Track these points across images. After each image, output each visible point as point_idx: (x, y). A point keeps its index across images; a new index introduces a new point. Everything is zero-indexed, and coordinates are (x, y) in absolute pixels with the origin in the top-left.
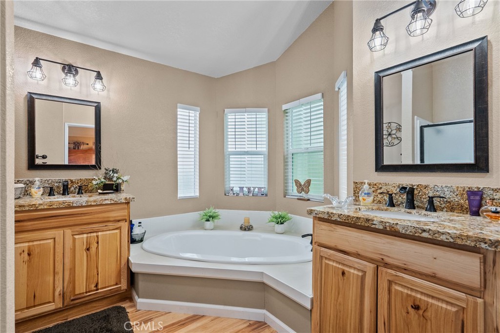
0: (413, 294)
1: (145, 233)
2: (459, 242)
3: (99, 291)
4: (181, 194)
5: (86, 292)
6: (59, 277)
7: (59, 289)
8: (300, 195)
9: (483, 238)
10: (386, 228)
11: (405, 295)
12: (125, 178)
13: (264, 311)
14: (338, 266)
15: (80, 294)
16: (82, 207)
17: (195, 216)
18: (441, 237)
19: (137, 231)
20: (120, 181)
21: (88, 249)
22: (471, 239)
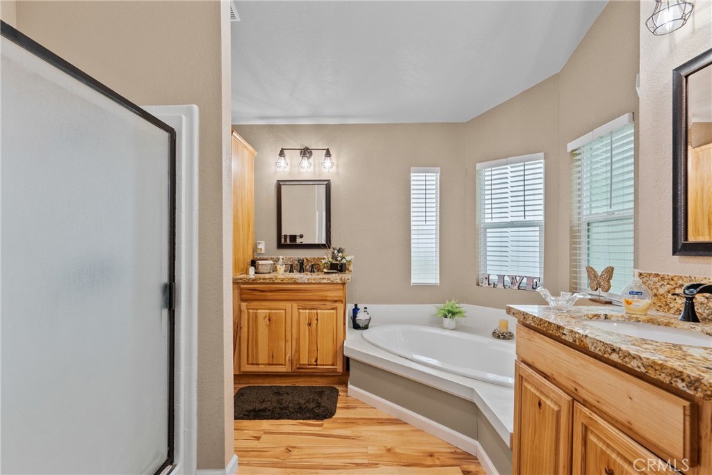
0: (609, 451)
1: (370, 319)
2: (652, 374)
3: (319, 367)
4: (415, 279)
5: (309, 365)
6: (289, 344)
7: (288, 355)
8: (596, 293)
9: (680, 372)
10: (575, 341)
11: (599, 450)
12: (348, 258)
13: (477, 443)
14: (535, 392)
15: (303, 365)
16: (304, 284)
17: (430, 309)
18: (632, 363)
19: (361, 316)
20: (344, 261)
21: (310, 325)
22: (665, 371)
